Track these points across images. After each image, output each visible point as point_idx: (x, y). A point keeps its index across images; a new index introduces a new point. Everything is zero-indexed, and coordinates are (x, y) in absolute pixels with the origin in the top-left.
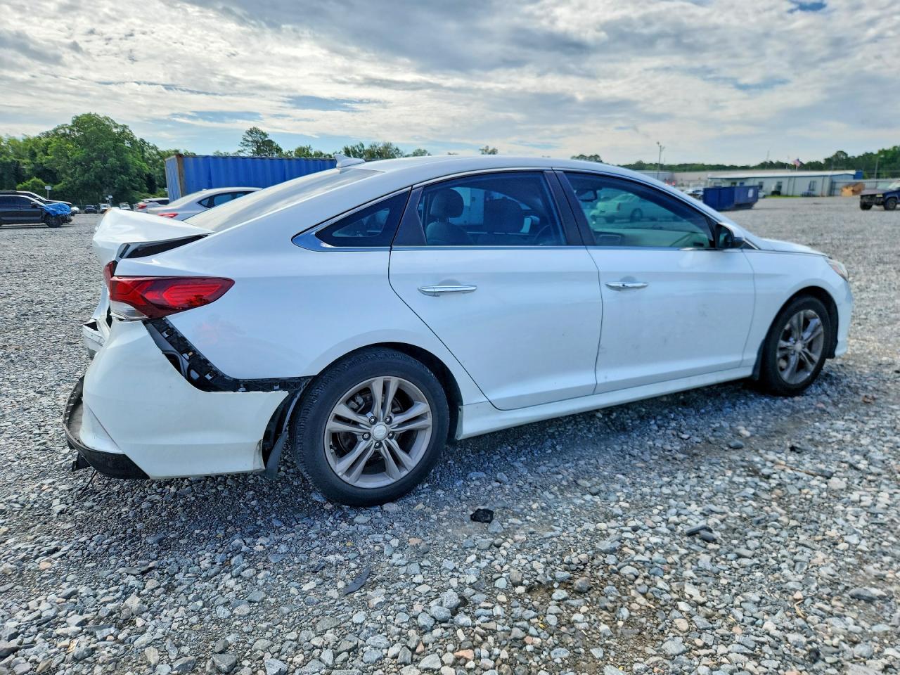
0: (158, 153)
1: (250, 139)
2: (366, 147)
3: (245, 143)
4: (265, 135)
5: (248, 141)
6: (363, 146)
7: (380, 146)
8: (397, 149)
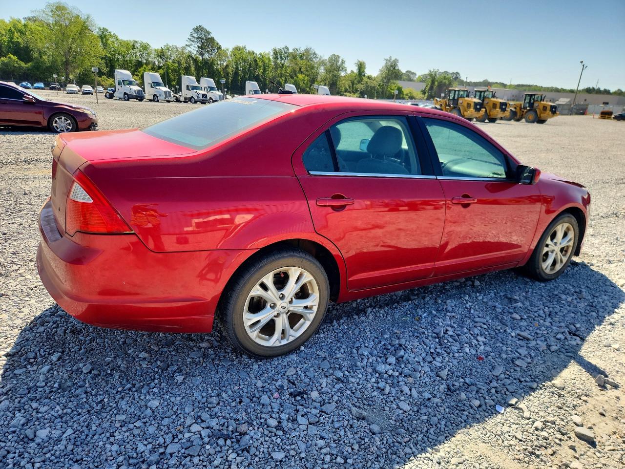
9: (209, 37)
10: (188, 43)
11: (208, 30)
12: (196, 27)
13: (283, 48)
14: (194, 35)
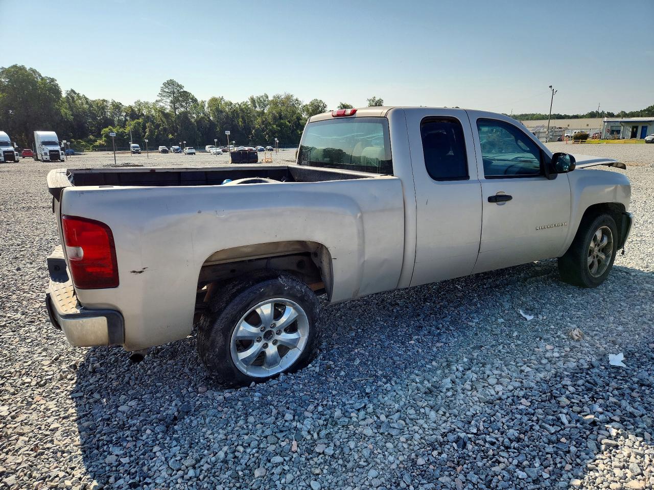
0: (87, 103)
1: (167, 90)
2: (271, 98)
3: (163, 94)
4: (181, 87)
5: (165, 92)
6: (267, 97)
7: (283, 97)
8: (297, 100)
9: (182, 90)
10: (159, 98)
11: (179, 84)
12: (166, 82)
13: (262, 97)
14: (165, 90)
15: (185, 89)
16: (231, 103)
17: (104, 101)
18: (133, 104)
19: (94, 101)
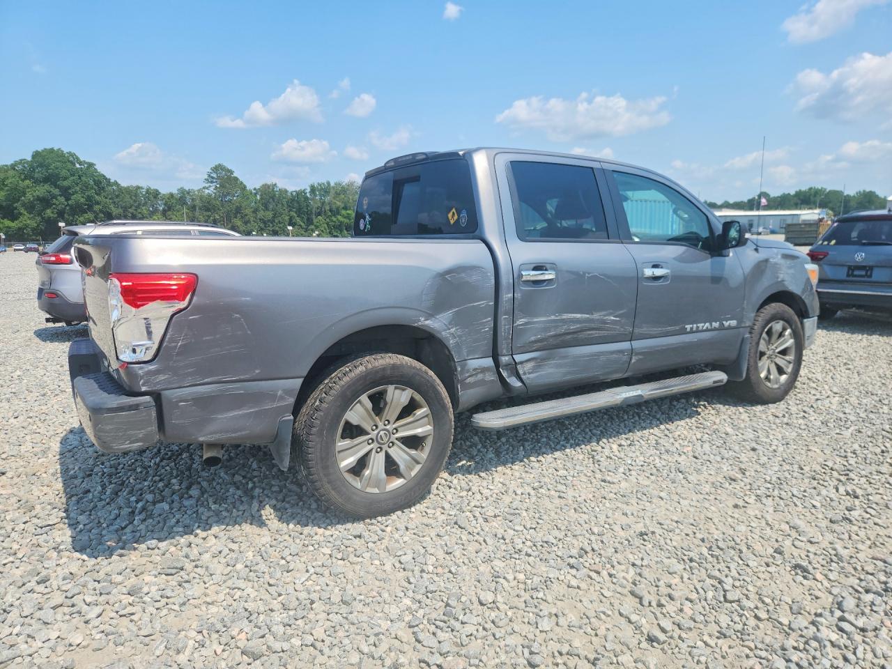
0: (119, 189)
1: (214, 175)
3: (210, 179)
4: (231, 172)
5: (213, 178)
15: (235, 175)
16: (286, 191)
17: (138, 188)
18: (175, 191)
19: (125, 188)
